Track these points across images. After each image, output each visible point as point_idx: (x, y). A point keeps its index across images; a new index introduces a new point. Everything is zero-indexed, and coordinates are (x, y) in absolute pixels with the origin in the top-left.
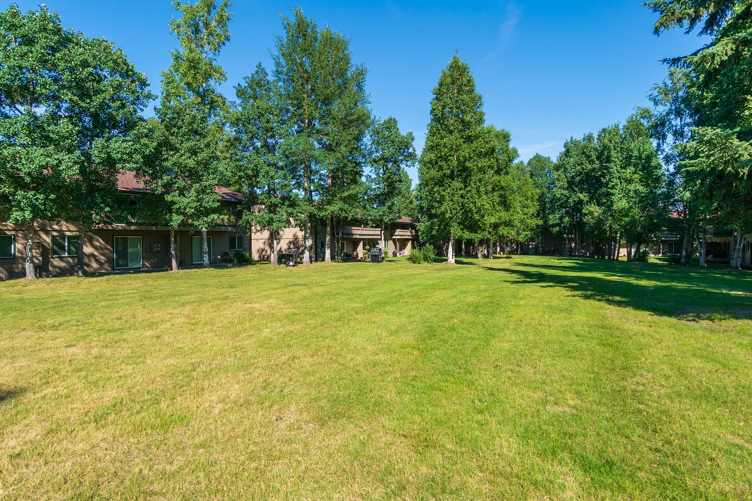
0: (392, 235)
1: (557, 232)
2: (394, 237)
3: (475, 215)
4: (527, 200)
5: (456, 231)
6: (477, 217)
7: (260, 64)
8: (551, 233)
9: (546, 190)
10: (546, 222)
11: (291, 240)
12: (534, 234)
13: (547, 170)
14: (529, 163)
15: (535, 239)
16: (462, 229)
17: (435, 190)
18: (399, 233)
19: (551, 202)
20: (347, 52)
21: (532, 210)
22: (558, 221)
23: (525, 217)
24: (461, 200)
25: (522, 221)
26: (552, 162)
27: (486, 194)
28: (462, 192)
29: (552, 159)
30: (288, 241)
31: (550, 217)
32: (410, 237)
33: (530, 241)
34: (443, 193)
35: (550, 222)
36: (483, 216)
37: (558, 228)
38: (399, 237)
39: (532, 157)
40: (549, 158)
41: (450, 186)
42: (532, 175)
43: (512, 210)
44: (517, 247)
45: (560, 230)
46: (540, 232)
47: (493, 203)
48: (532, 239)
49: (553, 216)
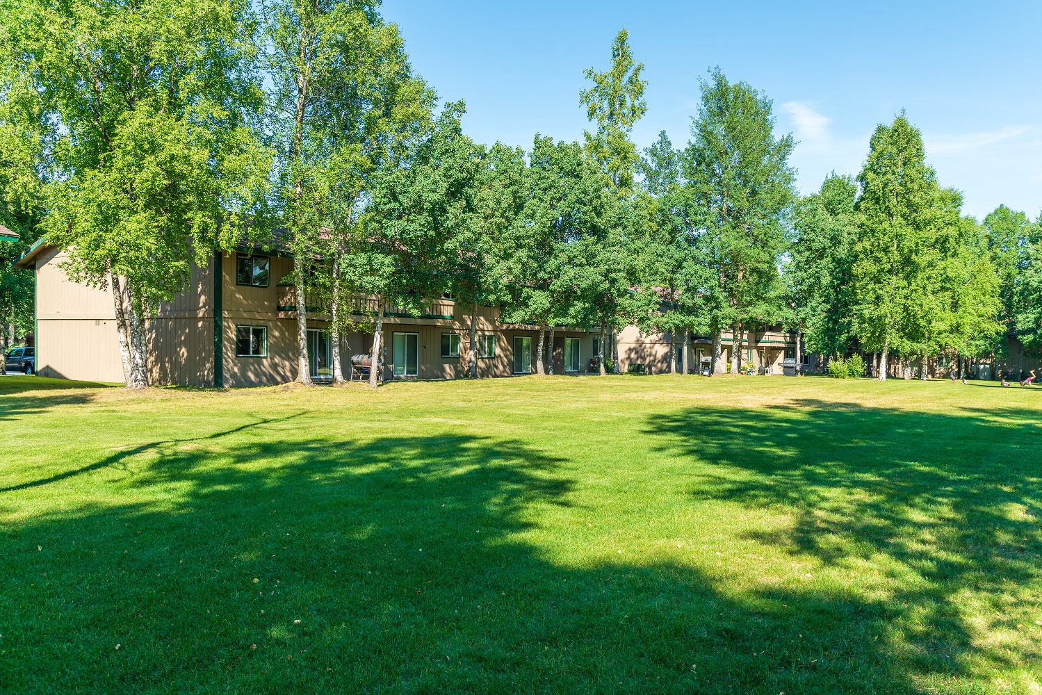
0: (757, 342)
1: (1031, 342)
2: (760, 345)
3: (921, 320)
4: (984, 295)
5: (893, 339)
6: (923, 323)
7: (663, 132)
8: (1020, 344)
9: (1014, 271)
10: (1011, 325)
11: (633, 346)
12: (990, 344)
13: (1017, 235)
14: (986, 222)
15: (990, 353)
16: (901, 337)
17: (870, 287)
18: (770, 339)
19: (1022, 293)
20: (769, 117)
21: (991, 310)
22: (1031, 325)
23: (980, 319)
24: (904, 301)
25: (975, 325)
26: (1028, 222)
27: (933, 293)
28: (905, 291)
29: (1027, 216)
30: (627, 347)
31: (1020, 317)
32: (783, 345)
33: (981, 358)
34: (880, 292)
35: (1019, 327)
36: (930, 322)
37: (1031, 337)
38: (769, 345)
39: (992, 211)
40: (1023, 214)
41: (888, 284)
42: (991, 243)
43: (961, 310)
44: (959, 367)
45: (1035, 340)
46: (1002, 342)
47: (943, 306)
48: (986, 354)
49: (1025, 316)
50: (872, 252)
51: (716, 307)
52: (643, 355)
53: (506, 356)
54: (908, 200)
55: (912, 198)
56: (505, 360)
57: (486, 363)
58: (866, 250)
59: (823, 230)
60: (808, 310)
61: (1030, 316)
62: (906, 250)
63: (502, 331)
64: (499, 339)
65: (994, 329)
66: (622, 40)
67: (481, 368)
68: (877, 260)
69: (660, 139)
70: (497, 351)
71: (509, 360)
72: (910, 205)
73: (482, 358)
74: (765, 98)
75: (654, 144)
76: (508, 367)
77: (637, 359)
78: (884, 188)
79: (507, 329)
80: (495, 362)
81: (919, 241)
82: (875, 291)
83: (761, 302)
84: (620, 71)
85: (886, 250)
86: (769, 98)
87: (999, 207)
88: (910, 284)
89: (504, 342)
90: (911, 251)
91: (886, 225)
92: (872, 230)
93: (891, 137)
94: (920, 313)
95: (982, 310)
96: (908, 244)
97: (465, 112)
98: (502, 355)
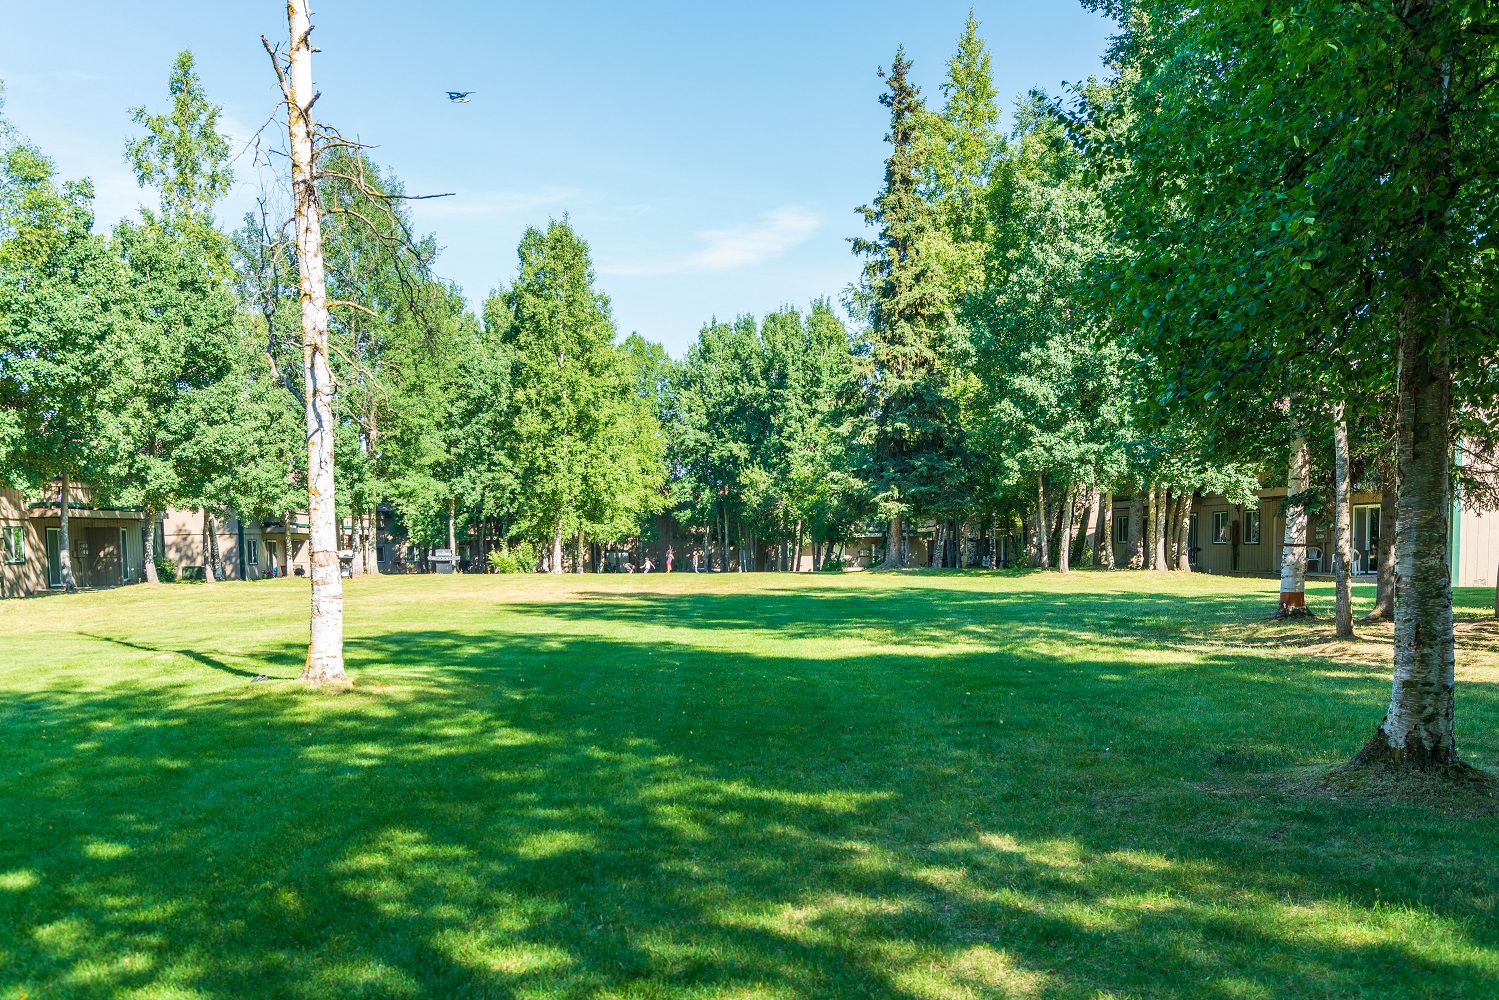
1: (688, 520)
5: (570, 520)
8: (676, 523)
13: (655, 374)
16: (580, 517)
22: (688, 498)
34: (552, 458)
37: (688, 513)
41: (562, 447)
45: (693, 516)
49: (680, 485)
50: (538, 403)
51: (360, 480)
52: (189, 553)
53: (38, 559)
54: (580, 336)
55: (584, 333)
56: (37, 565)
57: (14, 572)
58: (529, 400)
59: (482, 372)
60: (466, 481)
61: (686, 484)
62: (582, 404)
63: (32, 520)
64: (27, 533)
65: (661, 504)
66: (185, 64)
67: (8, 580)
68: (546, 415)
69: (245, 224)
70: (27, 552)
71: (43, 566)
72: (581, 341)
73: (10, 564)
74: (394, 178)
75: (236, 231)
76: (42, 577)
77: (181, 559)
78: (550, 318)
79: (42, 517)
80: (25, 568)
81: (598, 390)
82: (545, 458)
83: (411, 472)
84: (184, 117)
85: (556, 400)
86: (399, 179)
87: (631, 335)
88: (589, 447)
89: (34, 538)
90: (588, 403)
91: (553, 368)
92: (537, 374)
93: (553, 249)
94: (602, 485)
95: (649, 480)
96: (585, 394)
97: (93, 197)
98: (33, 558)
